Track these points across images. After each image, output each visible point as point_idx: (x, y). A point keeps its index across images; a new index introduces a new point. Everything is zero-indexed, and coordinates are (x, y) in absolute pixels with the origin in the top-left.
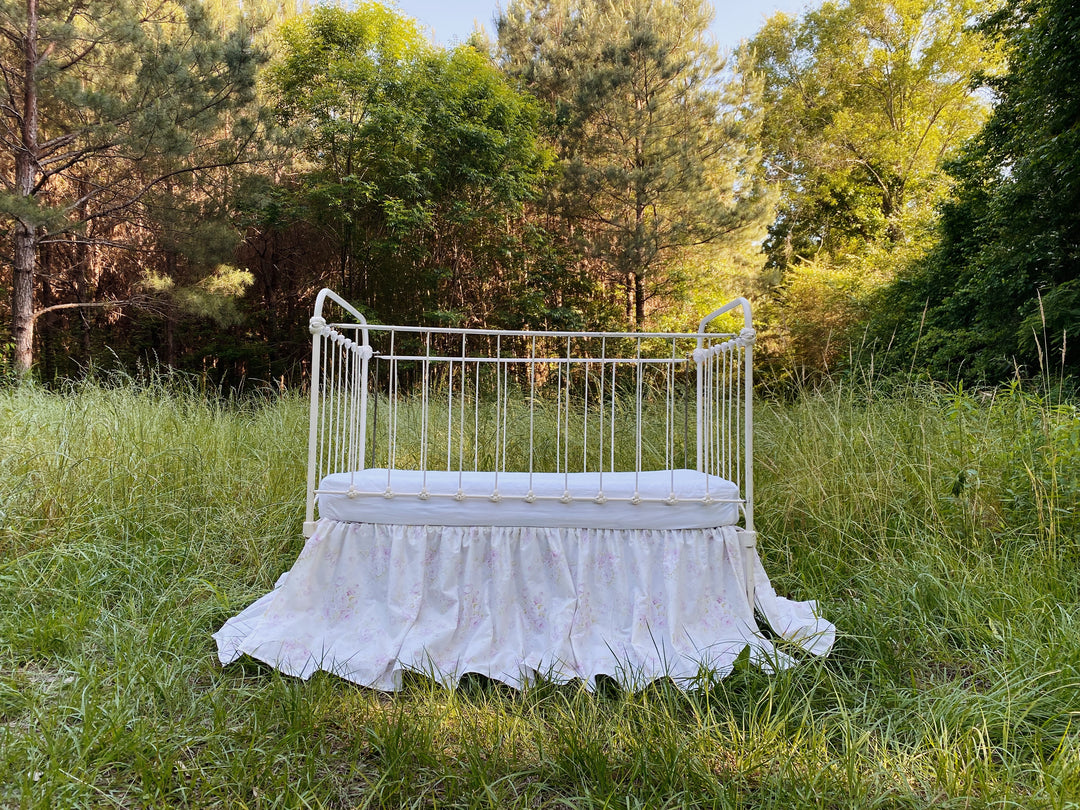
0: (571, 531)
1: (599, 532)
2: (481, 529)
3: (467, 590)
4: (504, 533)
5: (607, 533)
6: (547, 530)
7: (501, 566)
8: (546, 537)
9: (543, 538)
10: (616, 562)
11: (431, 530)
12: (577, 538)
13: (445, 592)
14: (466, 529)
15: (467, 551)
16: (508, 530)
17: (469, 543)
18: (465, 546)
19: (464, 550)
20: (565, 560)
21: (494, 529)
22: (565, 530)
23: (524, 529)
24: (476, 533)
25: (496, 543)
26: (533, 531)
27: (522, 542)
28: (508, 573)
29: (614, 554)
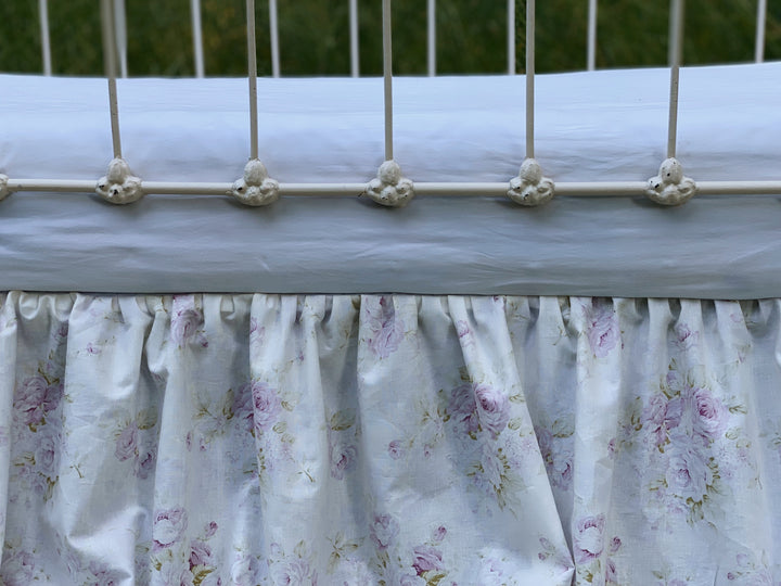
0: (549, 307)
1: (658, 312)
2: (213, 307)
3: (161, 532)
4: (298, 320)
5: (691, 314)
6: (459, 306)
7: (287, 443)
8: (453, 332)
9: (441, 334)
10: (725, 426)
11: (32, 308)
12: (572, 334)
13: (79, 544)
14: (157, 305)
15: (163, 387)
16: (313, 307)
17: (165, 360)
18: (154, 367)
19: (150, 382)
20: (527, 426)
21: (260, 305)
22: (525, 303)
23: (370, 305)
24: (195, 320)
25: (266, 357)
26: (405, 308)
27: (363, 352)
28: (314, 468)
29: (716, 393)
